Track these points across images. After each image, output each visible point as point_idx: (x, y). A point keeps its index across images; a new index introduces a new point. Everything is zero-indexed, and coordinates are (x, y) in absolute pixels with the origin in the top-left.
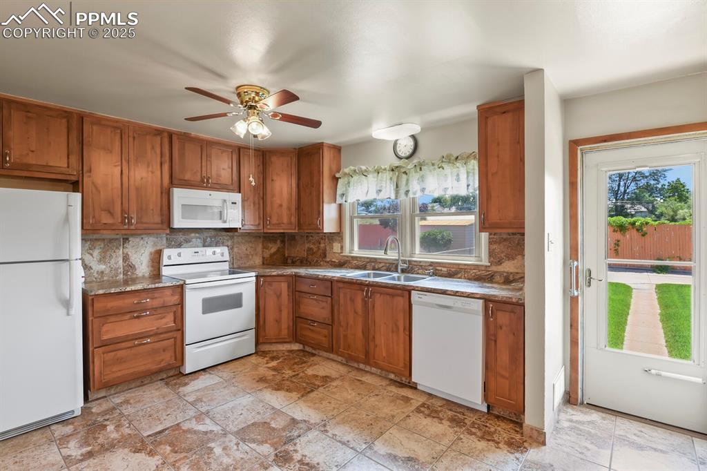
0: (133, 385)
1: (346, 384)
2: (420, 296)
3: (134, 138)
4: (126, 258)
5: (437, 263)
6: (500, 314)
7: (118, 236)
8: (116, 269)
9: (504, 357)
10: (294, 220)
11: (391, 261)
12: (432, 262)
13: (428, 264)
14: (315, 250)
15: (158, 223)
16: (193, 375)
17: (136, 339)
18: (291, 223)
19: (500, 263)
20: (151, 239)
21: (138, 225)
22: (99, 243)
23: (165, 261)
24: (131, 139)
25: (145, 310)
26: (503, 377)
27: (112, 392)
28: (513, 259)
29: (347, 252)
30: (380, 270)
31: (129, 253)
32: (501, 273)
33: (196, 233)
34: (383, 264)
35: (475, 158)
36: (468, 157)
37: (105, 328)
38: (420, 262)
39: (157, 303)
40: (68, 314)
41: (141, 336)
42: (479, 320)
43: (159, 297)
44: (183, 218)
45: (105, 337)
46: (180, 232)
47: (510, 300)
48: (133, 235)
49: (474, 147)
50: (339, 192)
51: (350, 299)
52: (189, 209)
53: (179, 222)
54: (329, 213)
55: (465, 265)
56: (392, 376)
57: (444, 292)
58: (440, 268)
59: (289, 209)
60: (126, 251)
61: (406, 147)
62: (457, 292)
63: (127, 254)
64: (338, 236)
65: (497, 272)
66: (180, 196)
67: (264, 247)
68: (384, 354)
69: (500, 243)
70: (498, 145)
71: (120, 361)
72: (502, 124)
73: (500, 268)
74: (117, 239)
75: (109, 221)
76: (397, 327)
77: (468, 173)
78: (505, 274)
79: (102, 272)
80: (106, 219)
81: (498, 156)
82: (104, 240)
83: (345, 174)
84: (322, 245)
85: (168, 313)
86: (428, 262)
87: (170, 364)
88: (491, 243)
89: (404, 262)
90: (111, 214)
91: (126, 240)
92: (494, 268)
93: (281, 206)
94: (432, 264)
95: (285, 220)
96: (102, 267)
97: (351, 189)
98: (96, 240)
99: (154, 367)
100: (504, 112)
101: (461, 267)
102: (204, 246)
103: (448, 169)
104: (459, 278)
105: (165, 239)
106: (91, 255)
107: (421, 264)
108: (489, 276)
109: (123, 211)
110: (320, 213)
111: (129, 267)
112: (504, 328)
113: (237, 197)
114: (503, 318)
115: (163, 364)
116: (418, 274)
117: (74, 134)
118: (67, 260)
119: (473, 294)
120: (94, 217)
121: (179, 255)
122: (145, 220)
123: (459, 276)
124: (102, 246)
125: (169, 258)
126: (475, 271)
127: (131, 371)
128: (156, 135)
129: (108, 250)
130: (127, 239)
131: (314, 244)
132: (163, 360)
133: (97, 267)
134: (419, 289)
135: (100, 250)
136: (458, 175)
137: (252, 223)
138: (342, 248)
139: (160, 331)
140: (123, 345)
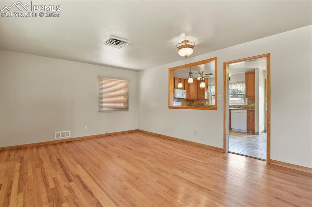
2: (233, 111)
6: (250, 113)
9: (251, 120)
10: (196, 96)
14: (200, 104)
18: (195, 97)
19: (250, 104)
26: (250, 124)
28: (253, 104)
29: (210, 104)
32: (250, 107)
35: (244, 82)
36: (243, 82)
42: (246, 114)
47: (252, 110)
49: (244, 80)
50: (208, 90)
54: (206, 94)
58: (236, 106)
59: (195, 94)
64: (208, 100)
67: (187, 103)
69: (250, 100)
70: (250, 80)
72: (251, 76)
73: (250, 106)
77: (243, 86)
81: (250, 82)
83: (210, 85)
84: (202, 103)
88: (248, 100)
92: (249, 106)
93: (193, 93)
101: (241, 106)
103: (238, 84)
107: (231, 106)
110: (204, 94)
112: (251, 115)
113: (185, 91)
114: (251, 113)
121: (179, 104)
131: (200, 102)
136: (240, 86)
137: (187, 97)
138: (208, 103)
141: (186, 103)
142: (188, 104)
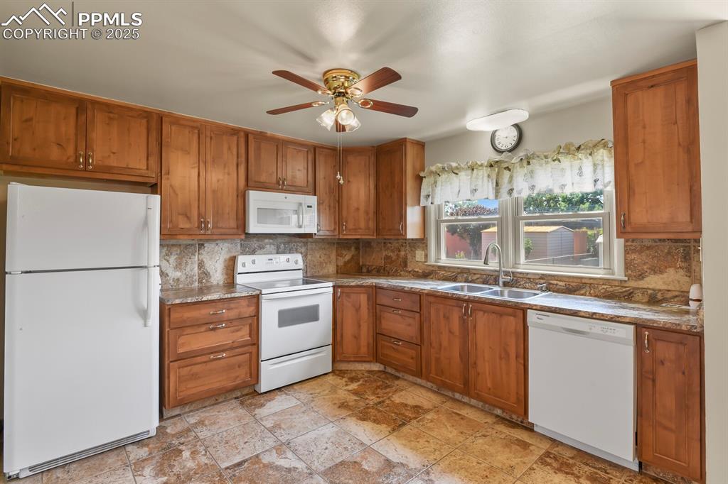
0: (207, 404)
1: (443, 418)
2: (540, 317)
3: (211, 138)
4: (201, 265)
5: (550, 275)
6: (660, 347)
7: (194, 242)
8: (192, 277)
9: (668, 401)
10: (372, 225)
11: (488, 273)
12: (543, 275)
13: (537, 277)
14: (394, 258)
15: (234, 228)
16: (268, 394)
17: (212, 353)
18: (368, 228)
19: (641, 276)
20: (226, 244)
21: (214, 230)
22: (175, 249)
23: (240, 269)
24: (208, 139)
25: (221, 322)
26: (666, 428)
27: (187, 410)
28: (662, 272)
29: (432, 261)
30: (475, 283)
31: (205, 260)
32: (644, 290)
33: (270, 238)
34: (478, 276)
35: (605, 146)
36: (595, 146)
37: (181, 341)
38: (527, 274)
39: (233, 314)
40: (145, 326)
41: (216, 350)
43: (236, 308)
44: (258, 222)
45: (181, 350)
46: (254, 237)
47: (678, 328)
48: (208, 241)
49: (609, 135)
50: (423, 193)
51: (444, 316)
52: (264, 213)
53: (254, 227)
54: (413, 215)
55: (590, 278)
56: (499, 412)
57: (575, 314)
58: (555, 282)
59: (367, 213)
60: (201, 257)
61: (507, 138)
62: (595, 313)
63: (202, 261)
64: (422, 242)
65: (638, 288)
66: (256, 199)
67: (338, 255)
68: (489, 385)
69: (640, 252)
70: (644, 127)
71: (194, 376)
73: (642, 284)
74: (192, 245)
75: (187, 226)
76: (508, 355)
77: (595, 165)
78: (650, 292)
79: (178, 280)
80: (183, 224)
81: (644, 142)
82: (180, 245)
83: (431, 172)
84: (402, 253)
85: (244, 325)
86: (538, 274)
87: (245, 382)
88: (627, 251)
89: (507, 274)
90: (188, 218)
91: (201, 246)
92: (633, 284)
93: (358, 209)
94: (543, 277)
95: (362, 224)
96: (178, 274)
97: (438, 190)
98: (173, 245)
99: (230, 384)
100: (652, 86)
101: (583, 281)
102: (277, 253)
103: (566, 162)
104: (582, 295)
105: (239, 245)
106: (168, 261)
107: (529, 276)
108: (626, 294)
109: (199, 215)
110: (403, 217)
111: (205, 274)
112: (667, 364)
113: (313, 200)
114: (665, 351)
115: (238, 381)
116: (525, 288)
117: (154, 134)
118: (146, 267)
119: (618, 317)
120: (171, 222)
121: (253, 262)
122: (220, 225)
123: (582, 292)
124: (179, 252)
125: (244, 265)
126: (605, 287)
127: (205, 388)
128: (232, 135)
129: (184, 257)
130: (203, 245)
131: (393, 251)
132: (237, 377)
133: (174, 274)
134: (538, 308)
135: (176, 256)
136: (580, 168)
137: (328, 228)
138: (426, 256)
139: (236, 345)
140: (199, 359)
141: (333, 256)
142: (347, 258)
